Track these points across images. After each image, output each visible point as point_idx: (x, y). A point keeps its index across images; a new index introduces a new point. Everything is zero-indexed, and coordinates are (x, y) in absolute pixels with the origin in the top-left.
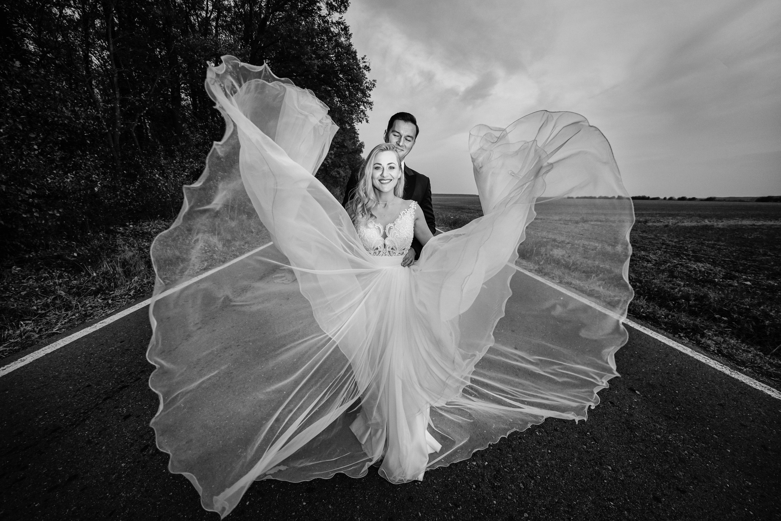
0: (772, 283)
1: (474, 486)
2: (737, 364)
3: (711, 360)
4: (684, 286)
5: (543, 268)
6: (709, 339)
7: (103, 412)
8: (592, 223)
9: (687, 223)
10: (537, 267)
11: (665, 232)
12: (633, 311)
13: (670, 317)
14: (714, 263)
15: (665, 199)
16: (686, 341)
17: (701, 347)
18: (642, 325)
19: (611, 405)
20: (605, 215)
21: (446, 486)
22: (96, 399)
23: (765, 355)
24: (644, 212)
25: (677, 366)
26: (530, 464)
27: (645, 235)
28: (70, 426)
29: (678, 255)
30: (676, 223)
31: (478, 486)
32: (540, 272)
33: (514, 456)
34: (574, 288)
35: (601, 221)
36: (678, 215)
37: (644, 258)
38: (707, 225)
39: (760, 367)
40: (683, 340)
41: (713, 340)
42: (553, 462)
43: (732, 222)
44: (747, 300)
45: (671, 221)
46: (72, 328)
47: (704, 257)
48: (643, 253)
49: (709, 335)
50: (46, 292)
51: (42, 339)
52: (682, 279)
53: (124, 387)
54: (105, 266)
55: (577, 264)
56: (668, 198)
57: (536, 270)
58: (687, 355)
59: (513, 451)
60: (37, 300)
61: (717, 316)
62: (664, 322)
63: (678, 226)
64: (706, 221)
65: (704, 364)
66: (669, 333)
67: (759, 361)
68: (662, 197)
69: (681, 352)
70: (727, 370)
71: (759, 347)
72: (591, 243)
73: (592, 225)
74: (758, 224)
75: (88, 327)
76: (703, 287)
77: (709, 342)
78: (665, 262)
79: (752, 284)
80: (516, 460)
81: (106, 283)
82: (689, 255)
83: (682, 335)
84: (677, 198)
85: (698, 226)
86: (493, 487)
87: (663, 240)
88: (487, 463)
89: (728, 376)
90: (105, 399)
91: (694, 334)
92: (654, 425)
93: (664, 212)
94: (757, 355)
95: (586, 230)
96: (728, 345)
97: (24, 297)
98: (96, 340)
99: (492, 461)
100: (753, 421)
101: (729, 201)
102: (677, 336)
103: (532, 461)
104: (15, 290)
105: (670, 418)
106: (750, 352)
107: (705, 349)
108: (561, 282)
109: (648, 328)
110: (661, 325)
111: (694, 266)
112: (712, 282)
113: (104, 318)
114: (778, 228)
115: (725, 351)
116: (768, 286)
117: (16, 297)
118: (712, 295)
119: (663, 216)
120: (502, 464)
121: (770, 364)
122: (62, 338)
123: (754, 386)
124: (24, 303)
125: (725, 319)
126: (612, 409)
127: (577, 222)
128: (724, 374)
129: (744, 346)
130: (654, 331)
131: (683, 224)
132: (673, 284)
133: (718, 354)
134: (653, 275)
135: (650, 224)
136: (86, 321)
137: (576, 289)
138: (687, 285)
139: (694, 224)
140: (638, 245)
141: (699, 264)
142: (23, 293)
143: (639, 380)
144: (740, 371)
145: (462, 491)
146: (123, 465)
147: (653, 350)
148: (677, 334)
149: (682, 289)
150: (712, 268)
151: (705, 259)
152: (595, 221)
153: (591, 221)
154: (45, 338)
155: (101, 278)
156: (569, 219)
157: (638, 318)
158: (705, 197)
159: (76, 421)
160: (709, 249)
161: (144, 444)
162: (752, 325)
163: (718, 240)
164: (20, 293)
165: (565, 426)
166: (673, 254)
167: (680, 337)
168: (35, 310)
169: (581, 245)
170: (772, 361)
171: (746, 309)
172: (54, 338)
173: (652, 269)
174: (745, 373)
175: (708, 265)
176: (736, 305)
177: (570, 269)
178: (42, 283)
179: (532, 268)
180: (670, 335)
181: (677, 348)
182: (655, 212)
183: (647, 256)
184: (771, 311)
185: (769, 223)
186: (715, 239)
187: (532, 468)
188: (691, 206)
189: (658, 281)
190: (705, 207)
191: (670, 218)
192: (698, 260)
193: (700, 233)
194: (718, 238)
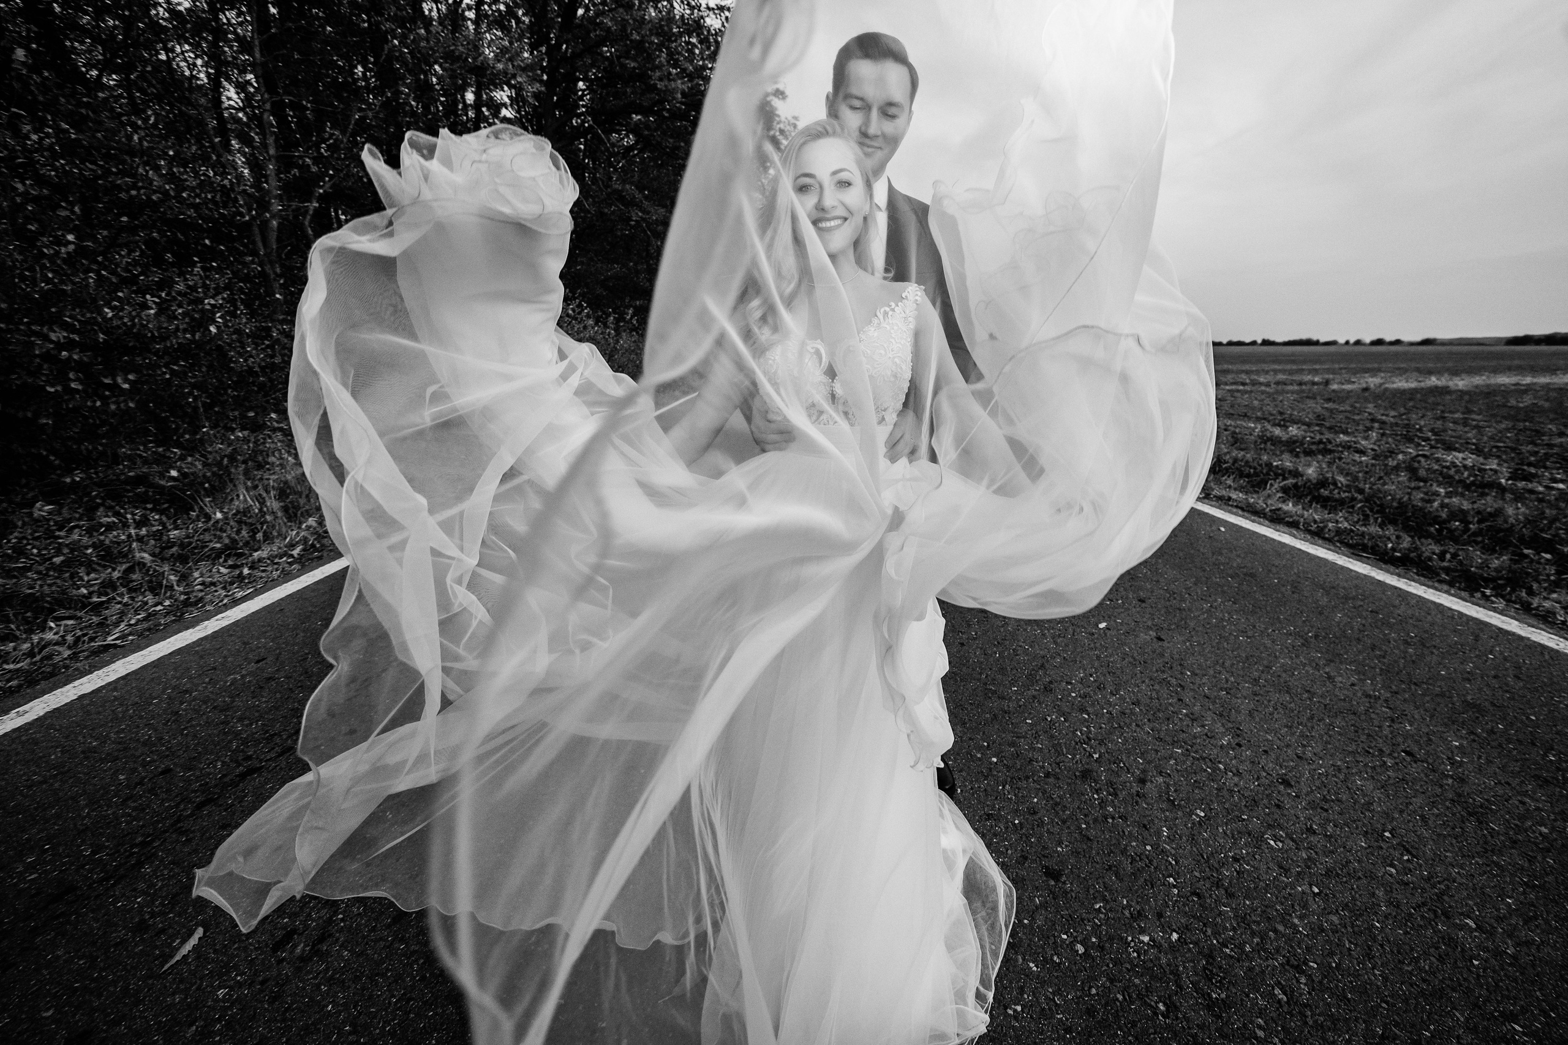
1: (1161, 1007)
4: (1447, 496)
6: (1546, 597)
8: (1228, 388)
9: (1401, 384)
11: (1366, 400)
12: (1373, 549)
13: (1449, 556)
14: (1480, 451)
15: (1347, 343)
16: (1501, 604)
17: (1535, 615)
18: (1399, 575)
19: (1408, 759)
21: (1090, 1012)
22: (177, 806)
24: (1317, 367)
25: (1505, 659)
26: (1281, 928)
27: (1332, 405)
28: (101, 881)
29: (1410, 440)
30: (1381, 385)
31: (1172, 1007)
33: (1235, 910)
34: (1237, 507)
35: (1243, 384)
36: (1379, 370)
37: (1350, 446)
38: (1436, 387)
40: (1494, 602)
42: (1335, 919)
43: (1478, 380)
45: (1373, 381)
46: (151, 633)
47: (1457, 442)
48: (1343, 437)
50: (109, 555)
51: (77, 660)
52: (1438, 482)
54: (241, 497)
59: (1230, 895)
60: (88, 574)
61: (1528, 552)
62: (1441, 569)
63: (1386, 389)
64: (1433, 379)
65: (1557, 651)
66: (1461, 589)
68: (1341, 341)
72: (1239, 422)
73: (1229, 390)
74: (1524, 382)
75: (187, 628)
76: (1484, 495)
77: (1548, 604)
78: (1392, 453)
80: (1243, 919)
81: (244, 533)
82: (1429, 438)
83: (1487, 591)
84: (1368, 340)
85: (1422, 389)
86: (1211, 1005)
87: (1370, 414)
88: (1175, 936)
90: (200, 806)
92: (1521, 802)
93: (1353, 366)
97: (59, 569)
98: (202, 657)
99: (1187, 928)
101: (1459, 344)
102: (1478, 594)
103: (1284, 919)
104: (39, 555)
105: (1546, 781)
110: (1438, 574)
111: (1450, 458)
112: (1492, 485)
113: (226, 608)
114: (1561, 389)
117: (41, 568)
119: (1355, 372)
120: (1216, 934)
122: (124, 657)
124: (58, 581)
125: (1549, 556)
126: (1414, 769)
131: (1395, 386)
132: (1426, 493)
134: (1381, 478)
135: (1335, 387)
136: (187, 615)
137: (1242, 509)
138: (1453, 492)
139: (1413, 385)
140: (1327, 424)
141: (1456, 454)
142: (57, 561)
143: (1442, 695)
146: (221, 993)
147: (1444, 627)
148: (1476, 589)
149: (1446, 500)
150: (1485, 461)
151: (1461, 444)
153: (1226, 384)
154: (87, 658)
155: (232, 523)
157: (1387, 563)
158: (1418, 338)
160: (1460, 428)
163: (1469, 411)
164: (50, 559)
165: (1328, 820)
166: (1399, 438)
168: (84, 596)
172: (106, 656)
173: (1374, 465)
175: (1472, 456)
176: (1561, 528)
178: (102, 538)
182: (1337, 366)
183: (1355, 443)
185: (1543, 380)
186: (1461, 409)
187: (1289, 940)
188: (1396, 355)
189: (1395, 487)
190: (1422, 356)
191: (1367, 375)
192: (1449, 448)
193: (1431, 400)
194: (1466, 407)
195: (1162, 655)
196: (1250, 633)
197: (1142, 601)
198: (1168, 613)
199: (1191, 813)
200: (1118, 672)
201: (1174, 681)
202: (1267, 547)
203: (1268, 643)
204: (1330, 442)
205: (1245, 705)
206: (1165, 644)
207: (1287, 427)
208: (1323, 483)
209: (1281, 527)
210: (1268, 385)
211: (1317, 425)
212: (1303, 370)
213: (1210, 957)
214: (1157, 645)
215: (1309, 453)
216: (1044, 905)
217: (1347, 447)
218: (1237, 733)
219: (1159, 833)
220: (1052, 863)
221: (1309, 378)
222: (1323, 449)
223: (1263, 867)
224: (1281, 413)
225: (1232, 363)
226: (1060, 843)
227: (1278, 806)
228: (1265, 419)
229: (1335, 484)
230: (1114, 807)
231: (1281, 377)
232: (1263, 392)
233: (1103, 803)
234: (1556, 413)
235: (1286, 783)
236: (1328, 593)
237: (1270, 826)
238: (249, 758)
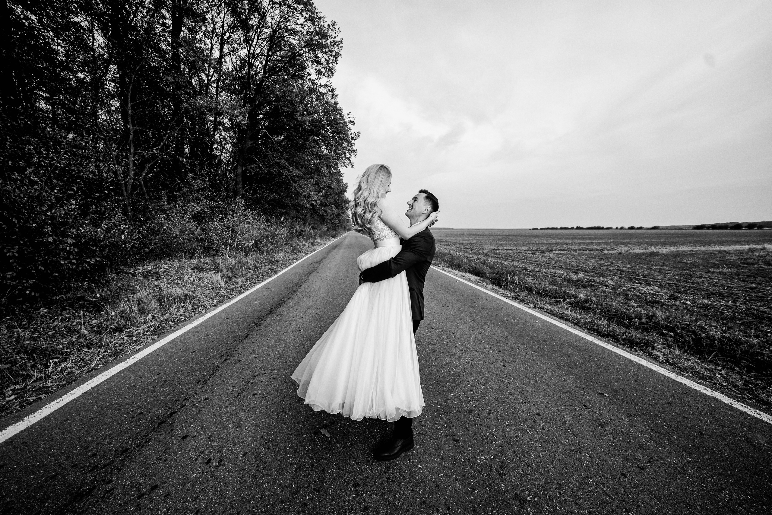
0: (706, 301)
1: (485, 475)
2: (681, 370)
3: (661, 368)
4: (637, 307)
5: (518, 295)
6: (659, 351)
7: (162, 435)
8: (556, 252)
9: (638, 250)
10: (513, 294)
11: (619, 259)
12: (597, 330)
13: (627, 334)
14: (660, 286)
15: (617, 228)
16: (641, 353)
17: (653, 358)
18: (605, 342)
19: (584, 408)
20: (567, 244)
22: (151, 424)
23: (703, 362)
24: (600, 241)
25: (634, 374)
26: (526, 455)
27: (602, 262)
28: (137, 447)
29: (631, 280)
30: (628, 251)
31: (488, 474)
32: (515, 298)
33: (513, 451)
35: (564, 250)
36: (629, 243)
37: (603, 284)
38: (653, 252)
39: (697, 372)
40: (638, 353)
41: (662, 352)
42: (544, 453)
43: (673, 249)
44: (687, 317)
45: (624, 249)
46: (107, 364)
47: (652, 281)
48: (602, 279)
49: (658, 348)
50: (71, 331)
51: (83, 374)
52: (636, 301)
53: (173, 413)
54: (122, 305)
55: (547, 291)
56: (619, 227)
57: (512, 298)
58: (641, 365)
59: (512, 447)
60: (62, 339)
61: (664, 332)
62: (622, 339)
63: (630, 253)
64: (653, 248)
65: (655, 372)
66: (627, 347)
67: (697, 367)
68: (614, 227)
69: (637, 363)
70: (673, 376)
71: (698, 356)
72: (557, 271)
74: (695, 250)
75: (122, 362)
76: (652, 307)
77: (659, 353)
78: (620, 286)
79: (692, 303)
80: (515, 453)
81: (123, 321)
82: (640, 280)
83: (637, 348)
84: (627, 227)
85: (646, 253)
87: (618, 266)
88: (492, 457)
89: (674, 380)
91: (647, 347)
92: (619, 422)
93: (617, 241)
94: (696, 362)
95: (551, 259)
96: (673, 355)
97: (52, 337)
98: (133, 373)
99: (497, 455)
100: (693, 414)
102: (633, 350)
103: (528, 453)
104: (43, 331)
105: (631, 415)
106: (690, 360)
107: (656, 359)
108: (535, 307)
109: (610, 344)
110: (620, 341)
111: (645, 289)
112: (658, 302)
113: (134, 354)
114: (711, 253)
115: (671, 361)
116: (703, 305)
117: (44, 337)
118: (659, 314)
119: (617, 244)
120: (505, 457)
121: (705, 369)
122: (101, 373)
123: (693, 387)
124: (51, 342)
125: (672, 334)
126: (585, 411)
127: (543, 252)
128: (671, 379)
129: (685, 356)
130: (615, 346)
131: (634, 251)
132: (628, 306)
133: (666, 363)
134: (611, 299)
135: (606, 252)
136: (119, 357)
137: (548, 313)
138: (640, 306)
139: (642, 251)
140: (597, 272)
141: (648, 287)
142: (50, 333)
144: (683, 375)
145: (476, 478)
146: (194, 475)
147: (615, 362)
148: (633, 348)
149: (636, 309)
150: (659, 290)
151: (654, 282)
152: (559, 250)
153: (556, 250)
155: (118, 317)
156: (536, 249)
157: (601, 336)
159: (140, 443)
160: (656, 273)
161: (207, 458)
162: (692, 338)
163: (664, 265)
165: (550, 426)
166: (627, 279)
167: (636, 351)
169: (549, 272)
170: (707, 366)
171: (687, 324)
172: (94, 373)
173: (610, 293)
174: (687, 378)
175: (656, 288)
176: (679, 322)
177: (541, 295)
178: (67, 324)
179: (509, 295)
180: (628, 349)
181: (633, 359)
182: (609, 241)
183: (606, 282)
184: (706, 325)
185: (704, 249)
186: (661, 264)
187: (528, 459)
188: (639, 234)
189: (616, 304)
190: (651, 236)
191: (622, 246)
192: (648, 284)
193: (649, 259)
194: (664, 263)
195: (504, 372)
196: (539, 364)
197: (500, 351)
198: (509, 356)
199: (504, 423)
200: (486, 378)
201: (506, 381)
202: (555, 330)
203: (545, 368)
204: (594, 281)
205: (531, 390)
206: (506, 368)
207: (578, 273)
208: (586, 301)
209: (562, 321)
210: (575, 251)
211: (592, 272)
212: (593, 243)
213: (502, 463)
214: (502, 368)
215: (584, 287)
216: (452, 449)
217: (602, 284)
218: (526, 398)
219: (492, 430)
220: (456, 437)
221: (595, 247)
222: (591, 284)
223: (525, 439)
224: (577, 266)
225: (561, 239)
226: (459, 432)
227: (534, 422)
228: (569, 269)
229: (591, 301)
230: (478, 421)
231: (582, 246)
232: (572, 255)
233: (475, 420)
234: (704, 266)
235: (539, 415)
236: (574, 348)
237: (530, 427)
238: (170, 408)
